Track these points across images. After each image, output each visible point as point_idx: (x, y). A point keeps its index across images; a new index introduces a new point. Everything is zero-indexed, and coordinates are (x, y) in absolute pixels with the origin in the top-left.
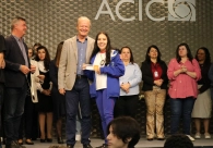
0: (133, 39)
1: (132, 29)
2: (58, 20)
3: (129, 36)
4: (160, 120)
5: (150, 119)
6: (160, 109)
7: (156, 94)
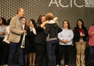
0: (68, 16)
1: (67, 11)
2: (31, 7)
3: (65, 15)
4: (83, 57)
5: (78, 57)
6: (83, 52)
7: (81, 44)
